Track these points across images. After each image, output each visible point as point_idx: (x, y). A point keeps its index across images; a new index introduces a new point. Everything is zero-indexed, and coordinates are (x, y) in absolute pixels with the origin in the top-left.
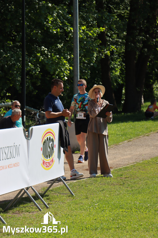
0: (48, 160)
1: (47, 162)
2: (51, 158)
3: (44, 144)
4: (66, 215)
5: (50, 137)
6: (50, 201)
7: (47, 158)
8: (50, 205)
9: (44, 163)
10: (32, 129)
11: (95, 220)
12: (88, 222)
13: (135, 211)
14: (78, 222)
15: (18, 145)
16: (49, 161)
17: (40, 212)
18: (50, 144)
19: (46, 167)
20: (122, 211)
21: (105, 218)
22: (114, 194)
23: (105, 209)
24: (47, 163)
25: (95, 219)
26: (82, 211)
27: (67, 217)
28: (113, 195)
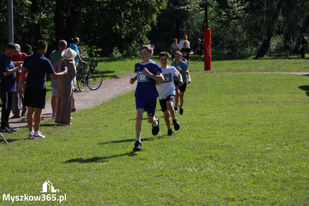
12: (19, 165)
13: (60, 156)
14: (9, 165)
20: (50, 156)
21: (34, 162)
23: (35, 154)
25: (25, 162)
26: (13, 156)
28: (42, 143)
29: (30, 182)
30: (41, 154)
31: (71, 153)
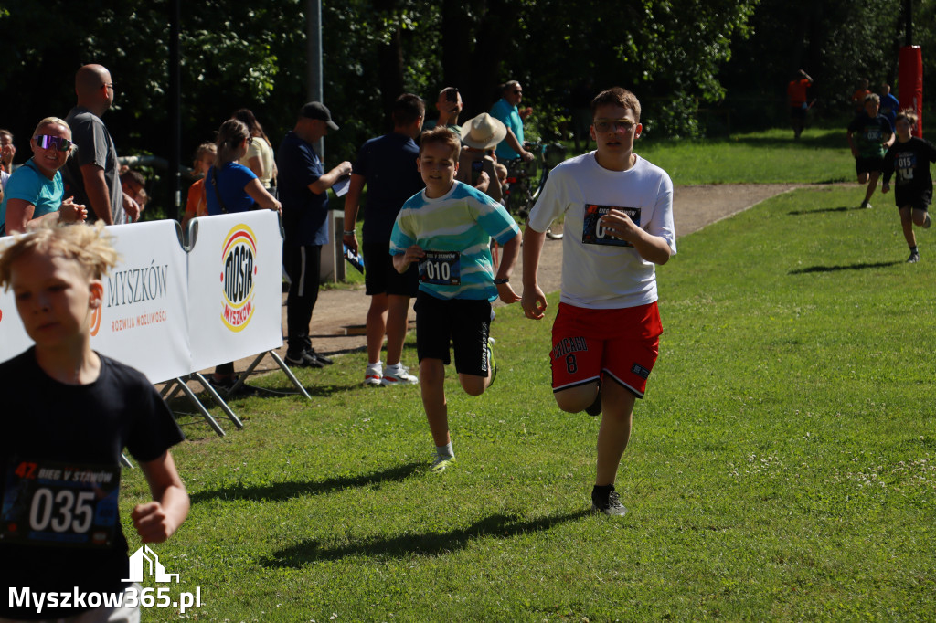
0: (238, 306)
1: (236, 310)
2: (245, 301)
3: (228, 265)
4: (288, 446)
5: (243, 247)
6: (246, 411)
7: (235, 301)
8: (246, 422)
9: (227, 312)
10: (196, 224)
13: (465, 436)
14: (318, 463)
15: (162, 265)
16: (240, 309)
17: (219, 439)
18: (244, 264)
19: (234, 323)
21: (389, 453)
22: (412, 395)
23: (389, 431)
24: (234, 313)
25: (362, 455)
26: (329, 436)
27: (290, 452)
29: (380, 512)
30: (408, 431)
31: (496, 429)
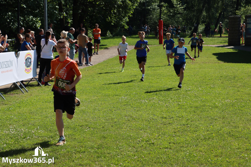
0: (28, 68)
1: (28, 69)
2: (30, 68)
3: (26, 60)
5: (29, 57)
6: (29, 89)
8: (29, 91)
9: (26, 70)
10: (19, 53)
11: (50, 98)
14: (42, 98)
15: (12, 60)
17: (23, 94)
18: (29, 60)
19: (27, 72)
27: (36, 96)
